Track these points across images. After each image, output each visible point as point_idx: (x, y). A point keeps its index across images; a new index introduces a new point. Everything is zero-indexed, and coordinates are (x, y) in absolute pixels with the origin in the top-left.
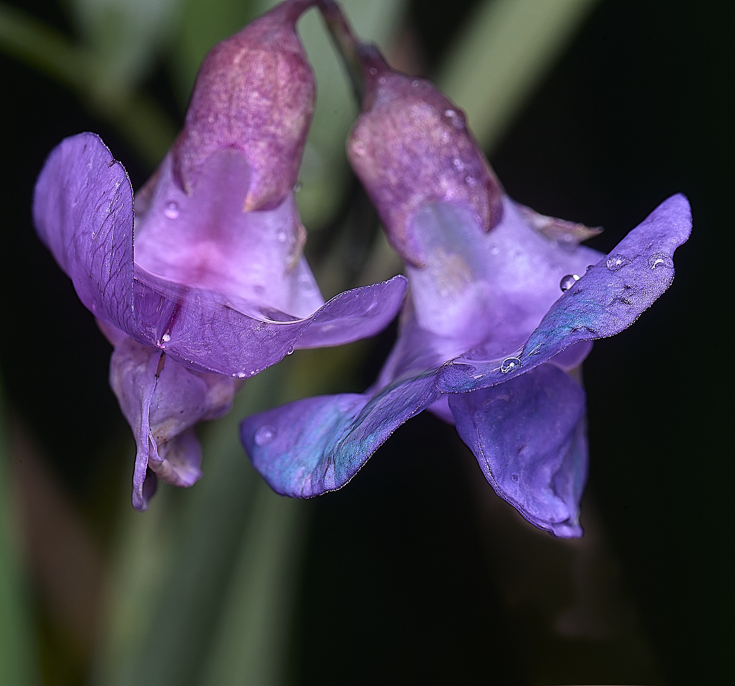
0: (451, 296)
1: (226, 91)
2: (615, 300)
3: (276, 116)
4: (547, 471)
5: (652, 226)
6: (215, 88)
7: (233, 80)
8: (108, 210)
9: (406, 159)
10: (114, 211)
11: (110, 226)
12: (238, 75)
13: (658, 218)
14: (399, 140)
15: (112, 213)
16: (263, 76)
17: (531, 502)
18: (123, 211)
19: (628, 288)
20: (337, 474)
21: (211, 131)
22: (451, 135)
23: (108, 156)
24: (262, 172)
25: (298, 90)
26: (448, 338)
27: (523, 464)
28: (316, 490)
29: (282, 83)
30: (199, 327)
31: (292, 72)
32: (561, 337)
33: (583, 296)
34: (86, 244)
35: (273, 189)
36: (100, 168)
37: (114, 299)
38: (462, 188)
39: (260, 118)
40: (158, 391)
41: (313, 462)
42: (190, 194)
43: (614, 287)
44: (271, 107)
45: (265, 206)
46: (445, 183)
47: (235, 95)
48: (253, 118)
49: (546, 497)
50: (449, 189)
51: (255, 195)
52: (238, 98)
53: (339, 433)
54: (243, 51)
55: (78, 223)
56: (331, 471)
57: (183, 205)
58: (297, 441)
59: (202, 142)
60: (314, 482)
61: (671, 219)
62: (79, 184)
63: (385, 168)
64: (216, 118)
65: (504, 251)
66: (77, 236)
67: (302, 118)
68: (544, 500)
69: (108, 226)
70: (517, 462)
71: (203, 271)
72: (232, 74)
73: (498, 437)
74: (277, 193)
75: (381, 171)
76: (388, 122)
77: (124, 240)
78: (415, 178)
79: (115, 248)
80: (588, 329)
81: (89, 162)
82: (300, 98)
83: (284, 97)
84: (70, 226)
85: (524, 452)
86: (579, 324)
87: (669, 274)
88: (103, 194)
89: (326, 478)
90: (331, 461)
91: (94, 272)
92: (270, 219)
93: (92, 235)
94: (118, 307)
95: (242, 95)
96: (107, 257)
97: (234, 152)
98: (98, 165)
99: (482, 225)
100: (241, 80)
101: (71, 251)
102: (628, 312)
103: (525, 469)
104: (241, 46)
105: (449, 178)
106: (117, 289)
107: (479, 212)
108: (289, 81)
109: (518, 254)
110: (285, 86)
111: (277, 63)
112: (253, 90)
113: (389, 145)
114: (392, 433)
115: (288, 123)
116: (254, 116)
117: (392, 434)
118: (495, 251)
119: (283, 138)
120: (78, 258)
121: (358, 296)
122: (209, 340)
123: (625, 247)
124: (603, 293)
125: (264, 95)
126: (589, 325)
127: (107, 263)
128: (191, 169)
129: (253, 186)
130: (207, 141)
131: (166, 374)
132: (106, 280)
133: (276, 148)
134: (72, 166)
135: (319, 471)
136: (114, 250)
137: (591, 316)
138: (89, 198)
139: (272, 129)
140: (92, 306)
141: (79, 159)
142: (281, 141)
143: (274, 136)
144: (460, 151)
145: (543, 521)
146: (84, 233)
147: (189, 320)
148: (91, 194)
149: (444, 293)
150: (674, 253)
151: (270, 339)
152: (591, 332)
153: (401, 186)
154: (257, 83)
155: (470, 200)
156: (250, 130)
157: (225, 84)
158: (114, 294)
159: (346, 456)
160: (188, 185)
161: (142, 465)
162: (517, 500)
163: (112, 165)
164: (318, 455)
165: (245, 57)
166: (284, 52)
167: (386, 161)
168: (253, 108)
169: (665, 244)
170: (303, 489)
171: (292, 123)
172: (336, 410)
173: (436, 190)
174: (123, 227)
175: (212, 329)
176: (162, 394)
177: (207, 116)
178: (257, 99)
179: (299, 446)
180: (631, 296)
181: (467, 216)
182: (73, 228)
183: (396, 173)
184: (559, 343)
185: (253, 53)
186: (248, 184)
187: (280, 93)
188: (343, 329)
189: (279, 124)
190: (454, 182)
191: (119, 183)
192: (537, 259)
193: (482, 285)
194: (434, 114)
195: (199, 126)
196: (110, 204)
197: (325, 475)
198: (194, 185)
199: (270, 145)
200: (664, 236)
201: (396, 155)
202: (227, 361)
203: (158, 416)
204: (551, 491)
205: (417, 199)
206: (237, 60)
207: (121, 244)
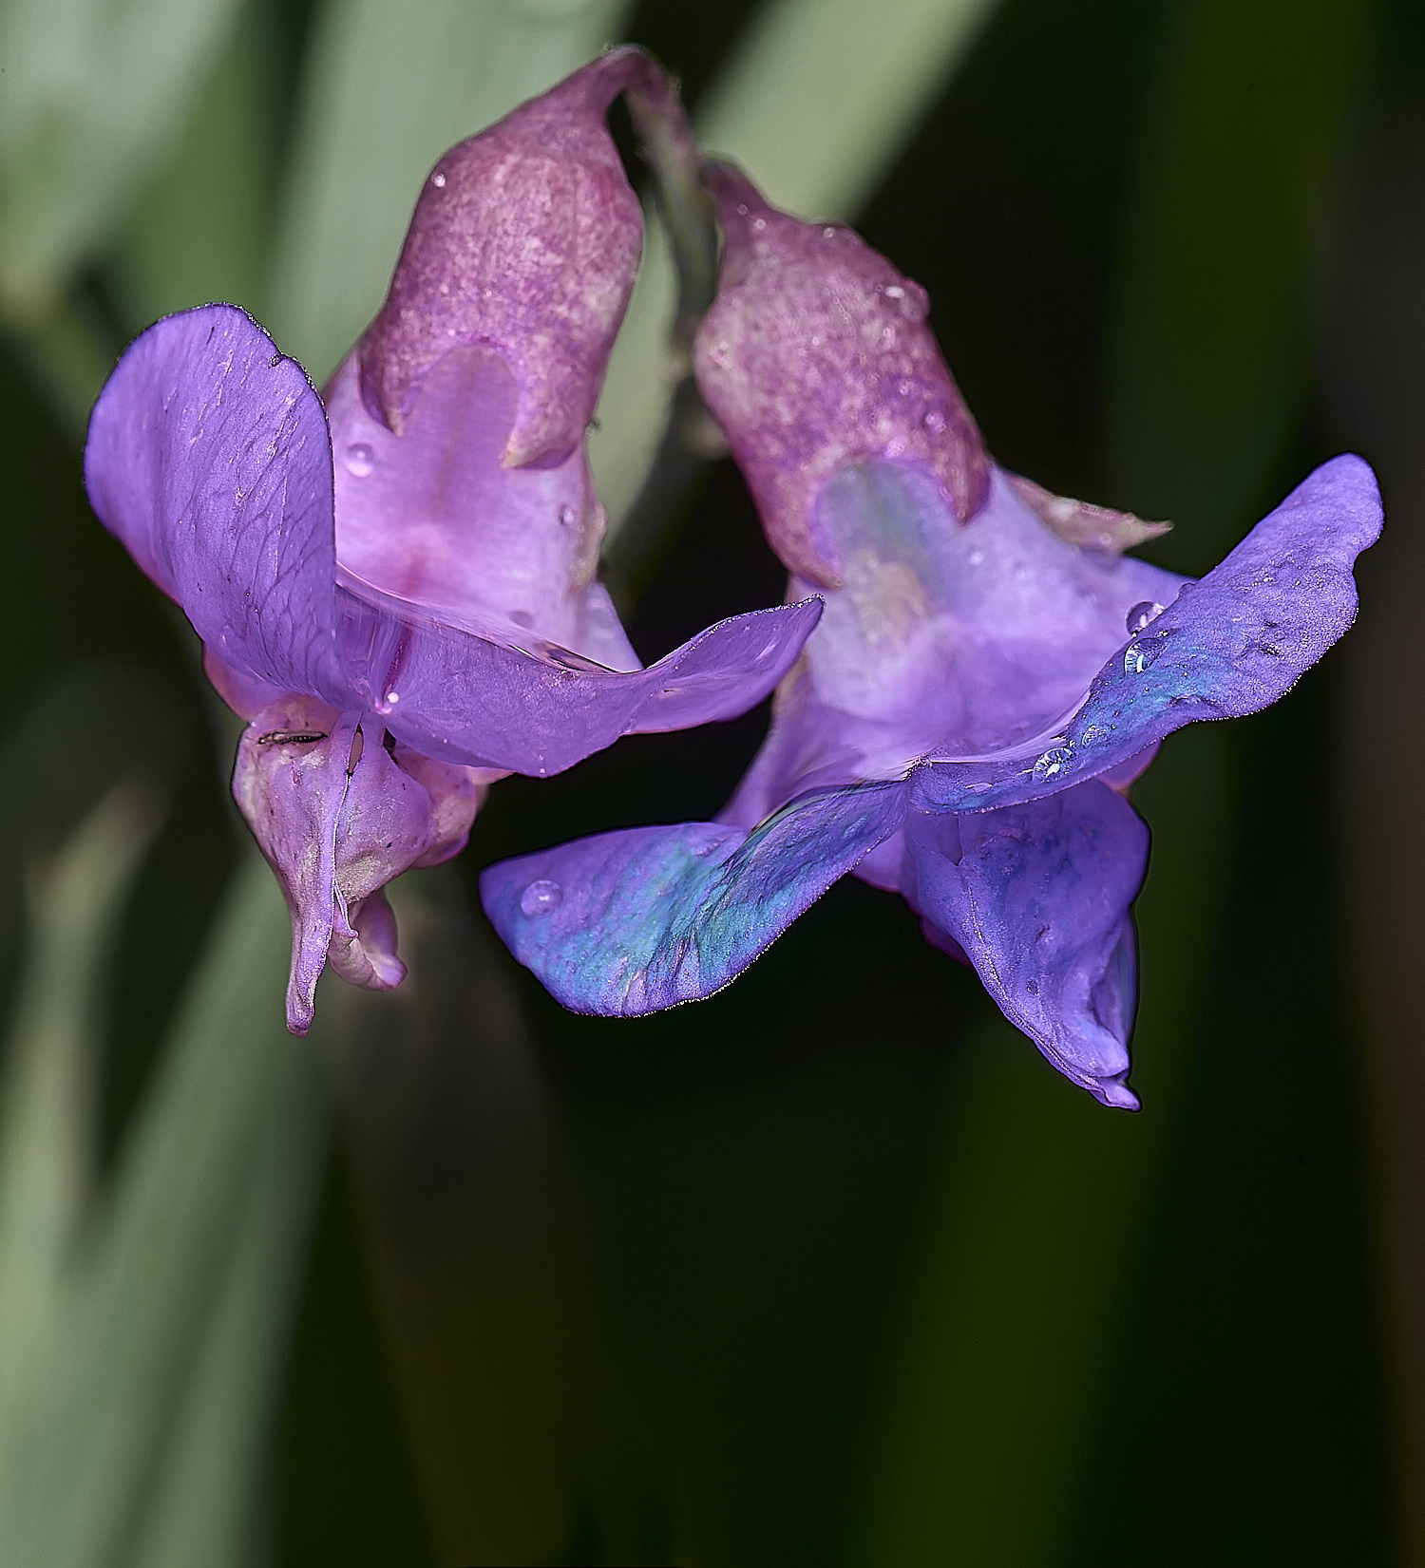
0: (884, 643)
1: (476, 235)
2: (1250, 647)
3: (571, 286)
4: (1082, 979)
5: (1305, 512)
6: (455, 228)
7: (491, 213)
8: (271, 449)
9: (813, 376)
10: (284, 450)
11: (277, 481)
12: (503, 205)
13: (1314, 497)
14: (801, 340)
15: (281, 454)
16: (548, 206)
17: (1062, 1035)
18: (307, 450)
19: (1273, 626)
20: (704, 968)
21: (444, 310)
22: (898, 333)
23: (266, 345)
24: (541, 393)
25: (615, 235)
26: (880, 724)
27: (1044, 962)
28: (659, 1000)
29: (585, 221)
30: (440, 681)
31: (604, 202)
32: (1152, 714)
33: (1183, 639)
34: (219, 515)
35: (558, 427)
36: (250, 369)
37: (287, 619)
38: (918, 435)
39: (541, 289)
40: (351, 802)
41: (646, 948)
42: (400, 432)
43: (1246, 622)
44: (563, 267)
45: (540, 460)
46: (885, 425)
47: (496, 242)
48: (527, 289)
49: (1084, 1028)
50: (893, 438)
51: (525, 435)
52: (500, 248)
53: (701, 893)
54: (512, 159)
55: (203, 474)
56: (691, 963)
57: (380, 453)
58: (606, 909)
59: (426, 331)
60: (652, 985)
61: (1341, 500)
62: (203, 400)
63: (771, 393)
64: (456, 286)
65: (992, 561)
66: (201, 499)
67: (618, 292)
68: (1080, 1033)
69: (273, 479)
70: (1034, 959)
71: (415, 578)
72: (488, 203)
73: (1001, 908)
74: (564, 437)
75: (763, 400)
76: (781, 305)
77: (313, 505)
78: (830, 414)
79: (290, 520)
80: (1203, 699)
81: (224, 358)
82: (617, 253)
83: (588, 249)
84: (181, 483)
85: (1047, 939)
86: (1183, 690)
87: (1349, 601)
88: (258, 418)
89: (681, 976)
90: (689, 944)
91: (238, 569)
92: (547, 484)
93: (237, 498)
94: (293, 634)
95: (510, 242)
96: (270, 539)
97: (489, 352)
98: (245, 364)
99: (953, 509)
100: (509, 213)
101: (181, 530)
102: (1278, 671)
103: (1049, 972)
104: (509, 150)
105: (893, 416)
106: (295, 599)
107: (948, 482)
108: (598, 220)
109: (1018, 565)
110: (591, 229)
111: (576, 184)
112: (530, 233)
113: (782, 348)
114: (828, 888)
115: (591, 300)
116: (530, 283)
117: (827, 891)
118: (977, 559)
119: (581, 328)
120: (200, 543)
121: (747, 628)
122: (463, 703)
123: (1256, 551)
124: (1222, 634)
125: (551, 245)
126: (1205, 692)
127: (273, 551)
128: (403, 383)
129: (521, 419)
130: (435, 330)
131: (365, 772)
132: (268, 583)
133: (566, 347)
134: (185, 366)
135: (662, 964)
136: (289, 526)
137: (1208, 676)
138: (227, 427)
139: (562, 310)
140: (220, 637)
141: (200, 353)
142: (577, 334)
143: (565, 324)
144: (915, 364)
145: (1083, 1071)
146: (217, 494)
147: (424, 665)
148: (232, 419)
149: (873, 637)
150: (1355, 563)
151: (584, 705)
152: (1211, 705)
153: (802, 428)
154: (537, 220)
155: (932, 460)
156: (522, 310)
157: (477, 221)
158: (287, 609)
159: (726, 932)
160: (396, 415)
161: (319, 942)
162: (1041, 1030)
163: (277, 364)
164: (656, 934)
165: (515, 169)
166: (588, 165)
167: (774, 381)
168: (528, 268)
169: (1338, 544)
170: (626, 999)
171: (599, 300)
172: (682, 853)
173: (870, 438)
174: (308, 480)
175: (467, 683)
176: (357, 809)
177: (440, 281)
178: (536, 250)
179: (611, 918)
180: (1280, 640)
181: (925, 489)
182: (189, 486)
183: (792, 404)
184: (1150, 724)
185: (530, 162)
186: (513, 414)
187: (580, 240)
188: (699, 696)
189: (576, 302)
190: (904, 425)
191: (292, 397)
192: (1053, 576)
193: (946, 623)
194: (868, 294)
195: (420, 300)
196: (275, 438)
197: (678, 971)
198: (405, 416)
199: (557, 340)
200: (1333, 531)
201: (794, 368)
202: (507, 742)
203: (350, 849)
204: (1091, 1017)
205: (830, 454)
206: (499, 175)
207: (306, 512)
